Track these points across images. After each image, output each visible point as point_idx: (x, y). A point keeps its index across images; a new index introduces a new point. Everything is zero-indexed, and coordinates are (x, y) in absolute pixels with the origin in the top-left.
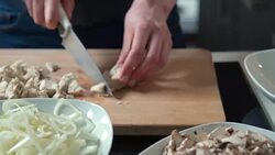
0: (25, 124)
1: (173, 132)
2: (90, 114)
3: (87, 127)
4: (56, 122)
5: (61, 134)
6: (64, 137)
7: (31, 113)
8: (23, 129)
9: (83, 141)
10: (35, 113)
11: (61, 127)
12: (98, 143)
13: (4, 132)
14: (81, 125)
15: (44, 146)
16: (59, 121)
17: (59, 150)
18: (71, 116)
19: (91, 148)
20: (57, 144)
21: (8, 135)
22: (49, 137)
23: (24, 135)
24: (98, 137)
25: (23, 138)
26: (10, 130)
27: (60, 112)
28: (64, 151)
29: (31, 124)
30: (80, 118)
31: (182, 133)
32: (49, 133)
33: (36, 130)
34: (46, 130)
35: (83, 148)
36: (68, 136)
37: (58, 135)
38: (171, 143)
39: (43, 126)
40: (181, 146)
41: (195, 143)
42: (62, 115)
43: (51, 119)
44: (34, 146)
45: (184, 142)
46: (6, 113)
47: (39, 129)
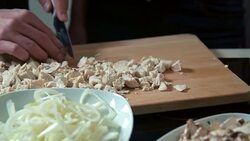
0: (54, 111)
1: (189, 121)
2: (112, 104)
3: (110, 116)
4: (82, 110)
5: (86, 121)
6: (89, 123)
7: (60, 102)
8: (52, 116)
9: (105, 128)
10: (63, 101)
11: (86, 114)
12: (119, 130)
13: (35, 118)
14: (104, 113)
15: (70, 132)
16: (84, 109)
17: (84, 135)
18: (96, 105)
19: (112, 135)
20: (83, 130)
21: (39, 121)
22: (75, 123)
23: (52, 120)
24: (120, 124)
25: (51, 124)
26: (40, 116)
27: (85, 101)
28: (88, 137)
29: (59, 111)
30: (103, 107)
31: (197, 122)
32: (75, 120)
33: (63, 116)
34: (73, 117)
35: (105, 134)
36: (92, 123)
37: (83, 122)
38: (186, 131)
39: (70, 114)
40: (196, 135)
41: (208, 132)
42: (87, 104)
43: (77, 107)
44: (62, 131)
45: (198, 131)
46: (37, 101)
47: (66, 116)
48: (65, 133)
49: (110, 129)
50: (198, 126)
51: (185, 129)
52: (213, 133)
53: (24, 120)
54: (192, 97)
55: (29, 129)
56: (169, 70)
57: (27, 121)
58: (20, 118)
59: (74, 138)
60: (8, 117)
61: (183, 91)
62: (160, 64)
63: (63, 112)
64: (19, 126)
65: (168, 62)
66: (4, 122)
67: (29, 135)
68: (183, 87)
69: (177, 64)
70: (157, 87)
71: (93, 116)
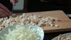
0: (22, 31)
2: (38, 30)
5: (31, 34)
6: (31, 35)
8: (21, 33)
9: (36, 36)
10: (24, 29)
11: (31, 32)
12: (40, 37)
13: (16, 33)
14: (36, 32)
15: (26, 37)
17: (30, 38)
18: (33, 30)
19: (38, 38)
22: (27, 35)
23: (21, 34)
24: (40, 35)
27: (30, 29)
28: (31, 39)
29: (23, 31)
30: (36, 30)
31: (62, 35)
32: (28, 34)
33: (24, 33)
34: (27, 33)
35: (36, 38)
36: (32, 35)
37: (30, 35)
38: (59, 38)
39: (26, 32)
40: (62, 39)
41: (66, 38)
42: (31, 30)
43: (28, 30)
44: (24, 37)
45: (63, 38)
46: (17, 28)
47: (25, 33)
48: (25, 37)
49: (38, 37)
50: (63, 36)
51: (59, 37)
52: (67, 38)
53: (13, 34)
54: (60, 29)
55: (15, 36)
56: (54, 20)
57: (14, 34)
58: (12, 33)
59: (27, 39)
60: (9, 33)
61: (57, 27)
62: (51, 19)
63: (24, 32)
64: (12, 35)
65: (54, 18)
66: (8, 34)
67: (14, 38)
68: (58, 26)
69: (56, 19)
70: (50, 25)
71: (33, 33)
